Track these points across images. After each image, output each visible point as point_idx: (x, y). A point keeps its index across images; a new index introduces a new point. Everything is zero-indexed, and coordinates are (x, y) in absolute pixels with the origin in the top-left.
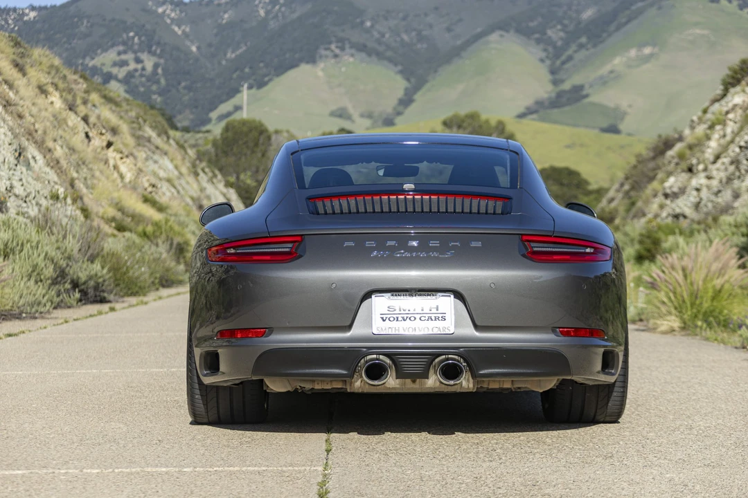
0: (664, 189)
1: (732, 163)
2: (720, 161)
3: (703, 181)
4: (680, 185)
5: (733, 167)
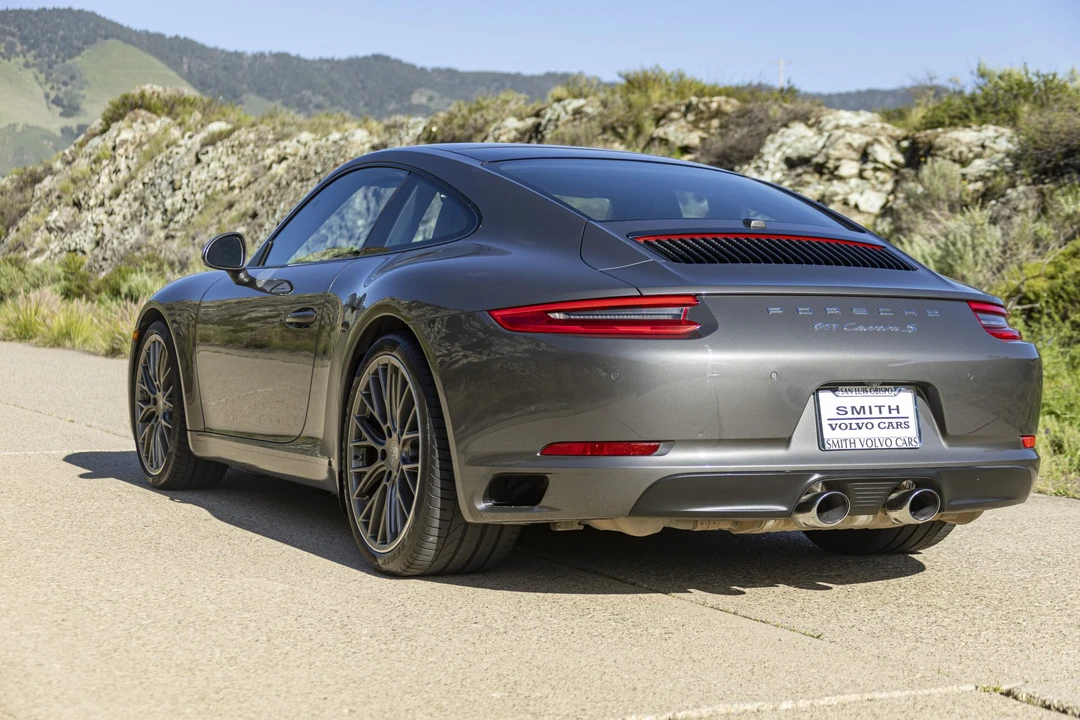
0: (46, 222)
1: (135, 199)
3: (102, 217)
4: (65, 219)
5: (137, 204)
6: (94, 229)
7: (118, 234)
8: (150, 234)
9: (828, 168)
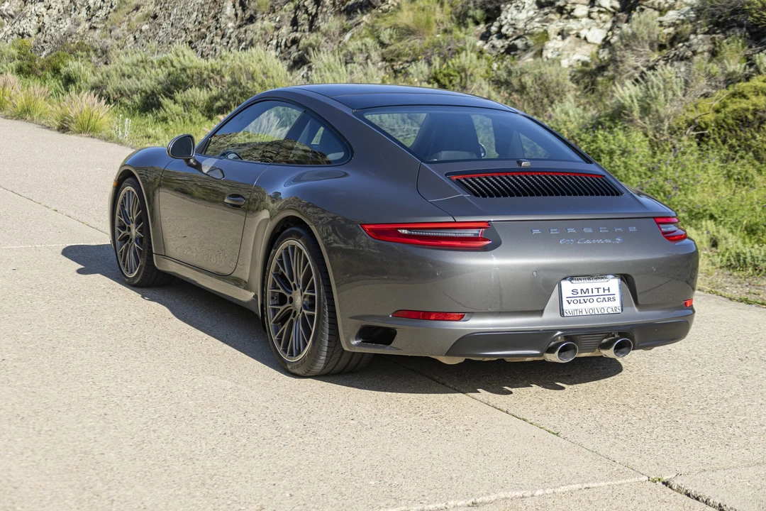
4: (14, 9)
6: (36, 18)
7: (55, 23)
8: (78, 25)
9: (566, 10)
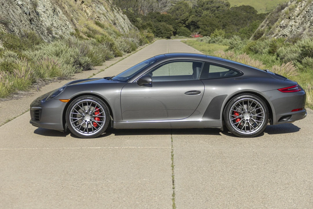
0: (280, 24)
2: (299, 16)
3: (294, 23)
4: (286, 23)
5: (304, 19)
7: (296, 29)
8: (305, 29)
